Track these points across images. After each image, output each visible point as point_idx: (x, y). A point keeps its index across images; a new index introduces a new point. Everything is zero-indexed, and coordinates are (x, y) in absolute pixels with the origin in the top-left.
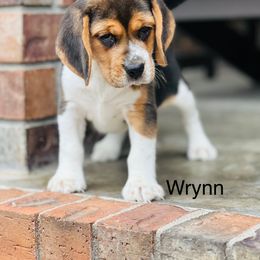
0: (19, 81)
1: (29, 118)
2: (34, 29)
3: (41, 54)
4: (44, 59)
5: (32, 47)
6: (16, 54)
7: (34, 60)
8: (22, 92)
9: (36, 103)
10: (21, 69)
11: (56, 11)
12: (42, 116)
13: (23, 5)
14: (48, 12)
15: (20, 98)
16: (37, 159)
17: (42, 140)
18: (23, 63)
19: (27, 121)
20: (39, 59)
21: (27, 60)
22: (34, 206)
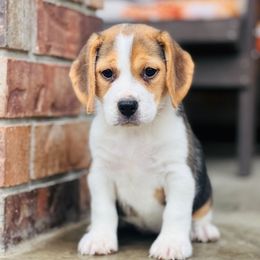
3: (21, 109)
13: (6, 48)
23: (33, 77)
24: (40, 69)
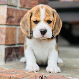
0: (4, 31)
1: (6, 44)
2: (11, 13)
3: (12, 22)
4: (13, 24)
5: (9, 19)
6: (4, 21)
7: (10, 24)
8: (5, 35)
9: (9, 39)
10: (5, 27)
11: (18, 8)
12: (11, 44)
13: (7, 4)
14: (15, 8)
15: (4, 37)
16: (8, 59)
17: (10, 52)
18: (6, 25)
19: (6, 45)
20: (11, 24)
21: (7, 24)
22: (9, 74)
23: (18, 14)
24: (21, 11)
